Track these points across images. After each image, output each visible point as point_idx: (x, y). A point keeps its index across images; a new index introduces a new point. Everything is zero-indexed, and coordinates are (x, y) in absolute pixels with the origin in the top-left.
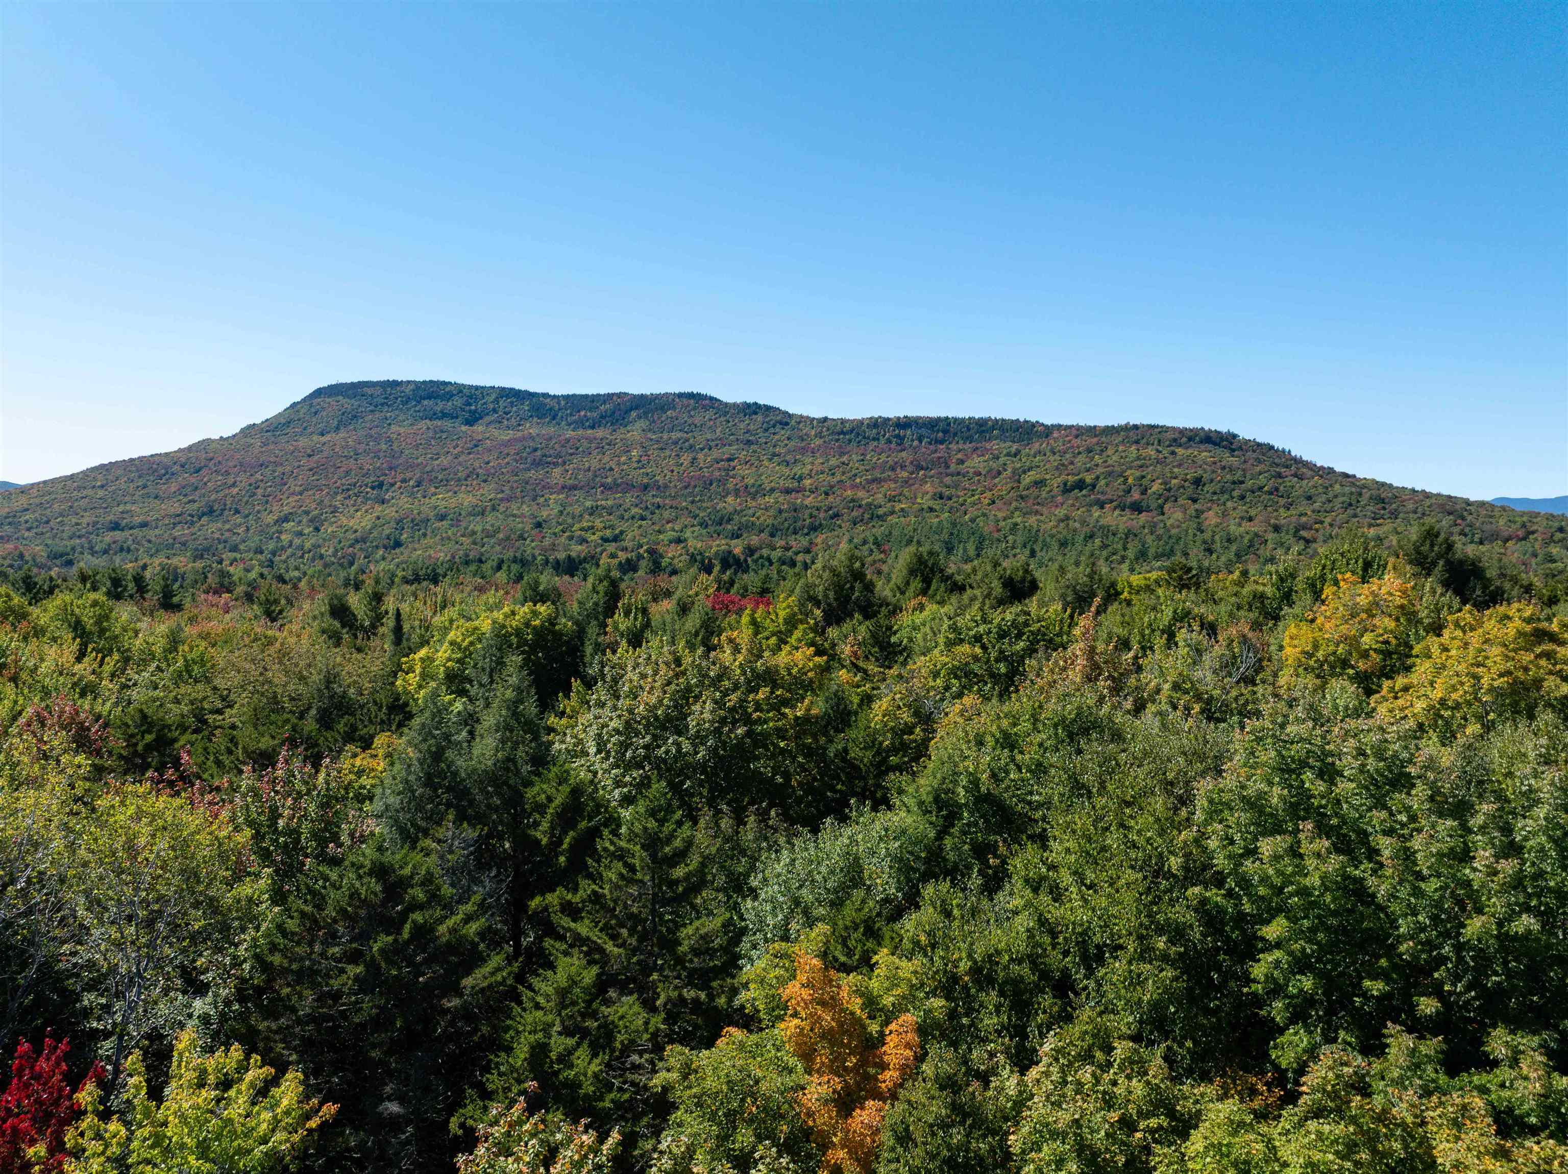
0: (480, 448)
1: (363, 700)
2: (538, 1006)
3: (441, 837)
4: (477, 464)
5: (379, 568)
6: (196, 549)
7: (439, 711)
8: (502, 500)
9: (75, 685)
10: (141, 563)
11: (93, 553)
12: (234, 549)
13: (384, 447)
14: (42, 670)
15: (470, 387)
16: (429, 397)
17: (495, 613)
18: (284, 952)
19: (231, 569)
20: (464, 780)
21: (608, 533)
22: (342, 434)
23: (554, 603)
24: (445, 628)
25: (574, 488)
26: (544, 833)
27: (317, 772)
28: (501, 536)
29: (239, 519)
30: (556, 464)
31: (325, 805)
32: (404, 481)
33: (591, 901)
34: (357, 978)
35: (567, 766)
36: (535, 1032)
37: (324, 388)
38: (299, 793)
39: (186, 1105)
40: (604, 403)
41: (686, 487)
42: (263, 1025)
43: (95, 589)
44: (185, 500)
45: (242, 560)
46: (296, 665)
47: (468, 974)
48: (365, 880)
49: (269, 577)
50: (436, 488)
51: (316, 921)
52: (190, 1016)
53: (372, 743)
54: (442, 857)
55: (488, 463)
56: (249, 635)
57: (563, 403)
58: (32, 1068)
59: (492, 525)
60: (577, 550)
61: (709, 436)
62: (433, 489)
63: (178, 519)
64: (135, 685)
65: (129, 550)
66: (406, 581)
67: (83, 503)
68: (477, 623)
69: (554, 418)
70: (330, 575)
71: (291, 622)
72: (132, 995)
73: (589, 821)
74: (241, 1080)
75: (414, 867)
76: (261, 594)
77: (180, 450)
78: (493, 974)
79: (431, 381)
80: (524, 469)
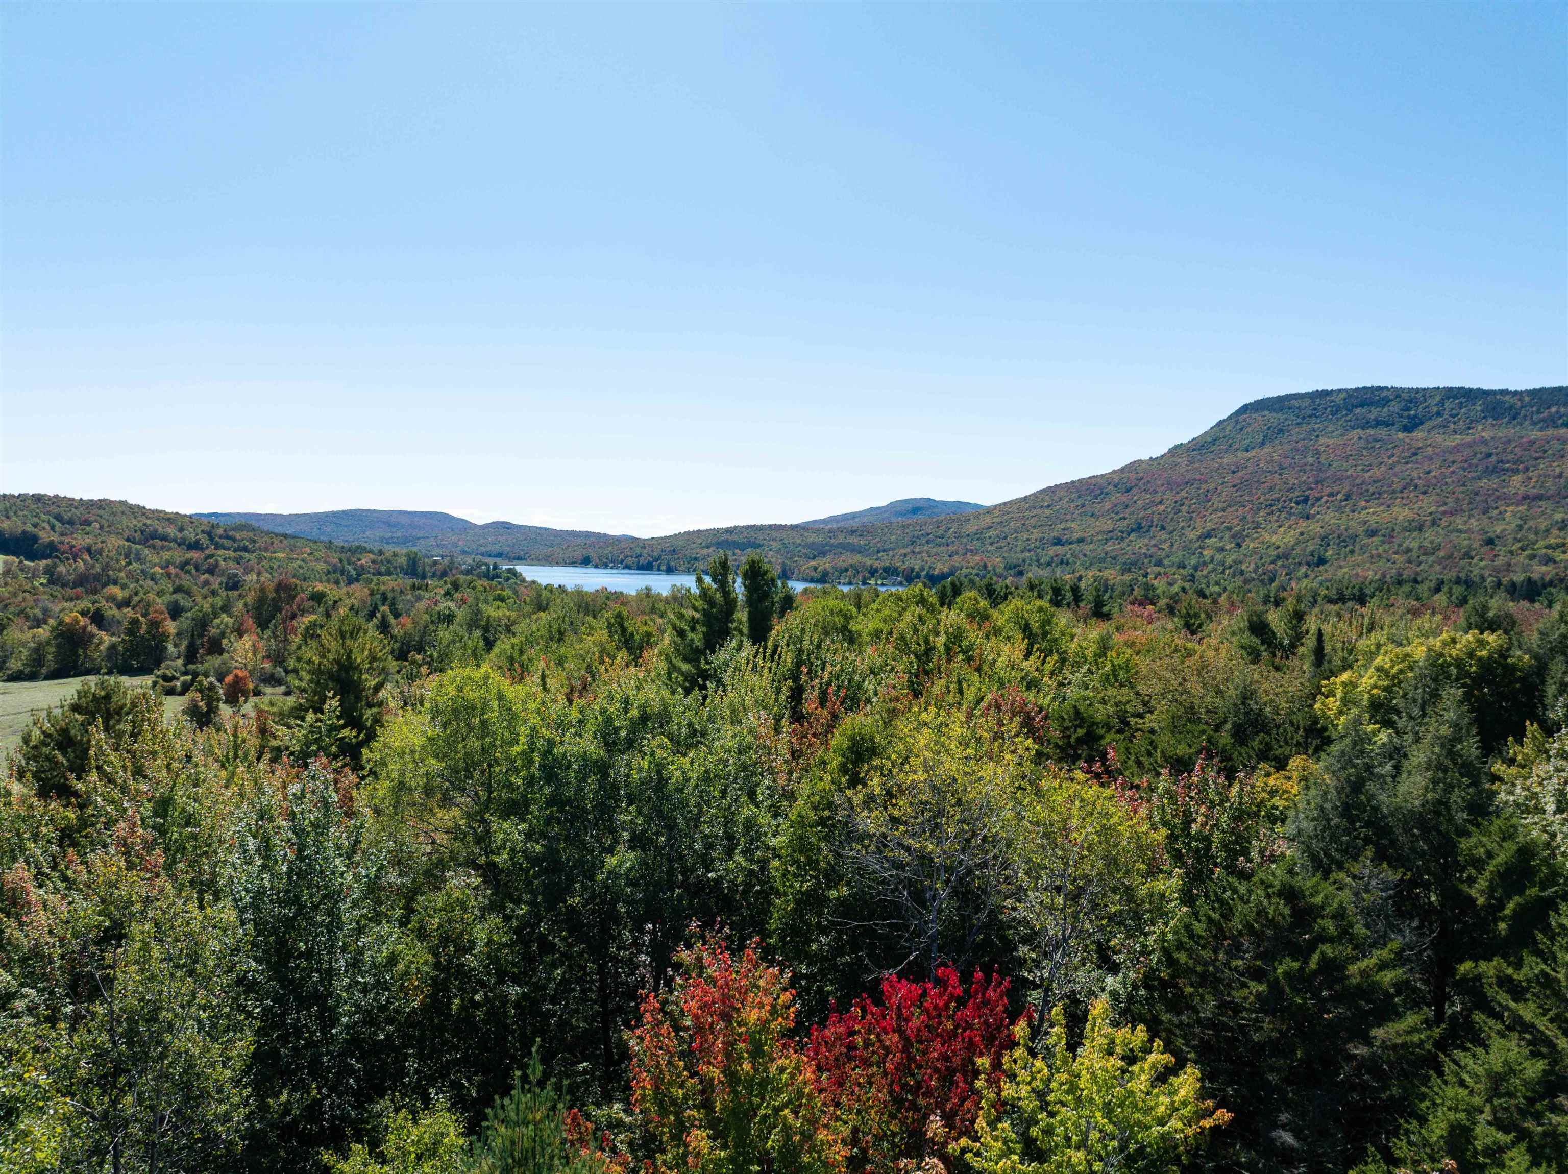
0: (1419, 457)
1: (1279, 720)
2: (1462, 1083)
3: (1357, 873)
4: (1415, 474)
5: (1302, 586)
6: (1125, 563)
7: (1361, 739)
8: (1444, 513)
9: (1023, 678)
10: (1077, 575)
11: (1039, 565)
12: (1159, 563)
13: (1310, 460)
14: (999, 664)
15: (1410, 390)
16: (1362, 406)
17: (1431, 639)
18: (1190, 952)
19: (1156, 583)
20: (1386, 817)
22: (1267, 449)
23: (1506, 632)
24: (1371, 653)
25: (1539, 497)
26: (1482, 892)
27: (1230, 785)
28: (1442, 554)
29: (1164, 536)
30: (1516, 471)
31: (1237, 819)
32: (1331, 495)
33: (1538, 983)
34: (1259, 995)
35: (1514, 821)
36: (1456, 1110)
37: (1250, 404)
38: (1212, 802)
39: (1096, 1065)
42: (1165, 1017)
43: (1040, 597)
44: (1117, 517)
45: (1165, 574)
46: (1214, 679)
47: (1379, 1026)
48: (1273, 900)
49: (1190, 592)
50: (1367, 501)
51: (1221, 930)
52: (1103, 989)
53: (1287, 764)
54: (1356, 894)
55: (1429, 472)
56: (1170, 646)
58: (983, 995)
59: (1432, 542)
60: (1539, 571)
62: (1363, 504)
63: (1110, 535)
64: (1069, 683)
65: (1068, 564)
66: (1331, 601)
67: (1033, 521)
68: (1408, 649)
69: (1514, 418)
70: (1250, 591)
71: (1209, 636)
72: (1058, 956)
73: (1543, 889)
74: (1145, 1059)
75: (1326, 897)
76: (1182, 608)
77: (1114, 472)
78: (1409, 1032)
79: (1365, 388)
80: (1473, 478)
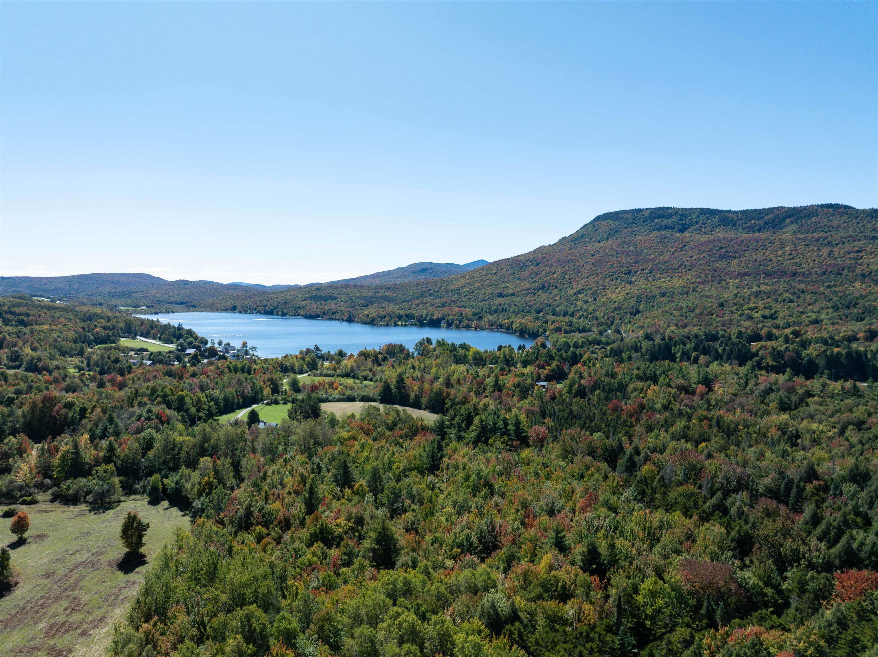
0: (687, 247)
4: (685, 258)
8: (699, 282)
13: (632, 248)
15: (683, 209)
16: (658, 218)
21: (767, 312)
22: (610, 241)
25: (745, 274)
28: (698, 311)
29: (556, 292)
30: (734, 257)
32: (643, 270)
40: (768, 214)
41: (824, 273)
44: (532, 281)
50: (661, 274)
55: (692, 257)
57: (740, 216)
59: (693, 303)
61: (843, 234)
62: (659, 275)
63: (528, 291)
67: (487, 282)
69: (734, 225)
77: (530, 253)
79: (660, 208)
80: (714, 261)
